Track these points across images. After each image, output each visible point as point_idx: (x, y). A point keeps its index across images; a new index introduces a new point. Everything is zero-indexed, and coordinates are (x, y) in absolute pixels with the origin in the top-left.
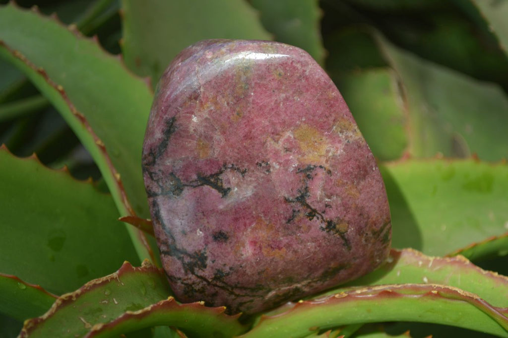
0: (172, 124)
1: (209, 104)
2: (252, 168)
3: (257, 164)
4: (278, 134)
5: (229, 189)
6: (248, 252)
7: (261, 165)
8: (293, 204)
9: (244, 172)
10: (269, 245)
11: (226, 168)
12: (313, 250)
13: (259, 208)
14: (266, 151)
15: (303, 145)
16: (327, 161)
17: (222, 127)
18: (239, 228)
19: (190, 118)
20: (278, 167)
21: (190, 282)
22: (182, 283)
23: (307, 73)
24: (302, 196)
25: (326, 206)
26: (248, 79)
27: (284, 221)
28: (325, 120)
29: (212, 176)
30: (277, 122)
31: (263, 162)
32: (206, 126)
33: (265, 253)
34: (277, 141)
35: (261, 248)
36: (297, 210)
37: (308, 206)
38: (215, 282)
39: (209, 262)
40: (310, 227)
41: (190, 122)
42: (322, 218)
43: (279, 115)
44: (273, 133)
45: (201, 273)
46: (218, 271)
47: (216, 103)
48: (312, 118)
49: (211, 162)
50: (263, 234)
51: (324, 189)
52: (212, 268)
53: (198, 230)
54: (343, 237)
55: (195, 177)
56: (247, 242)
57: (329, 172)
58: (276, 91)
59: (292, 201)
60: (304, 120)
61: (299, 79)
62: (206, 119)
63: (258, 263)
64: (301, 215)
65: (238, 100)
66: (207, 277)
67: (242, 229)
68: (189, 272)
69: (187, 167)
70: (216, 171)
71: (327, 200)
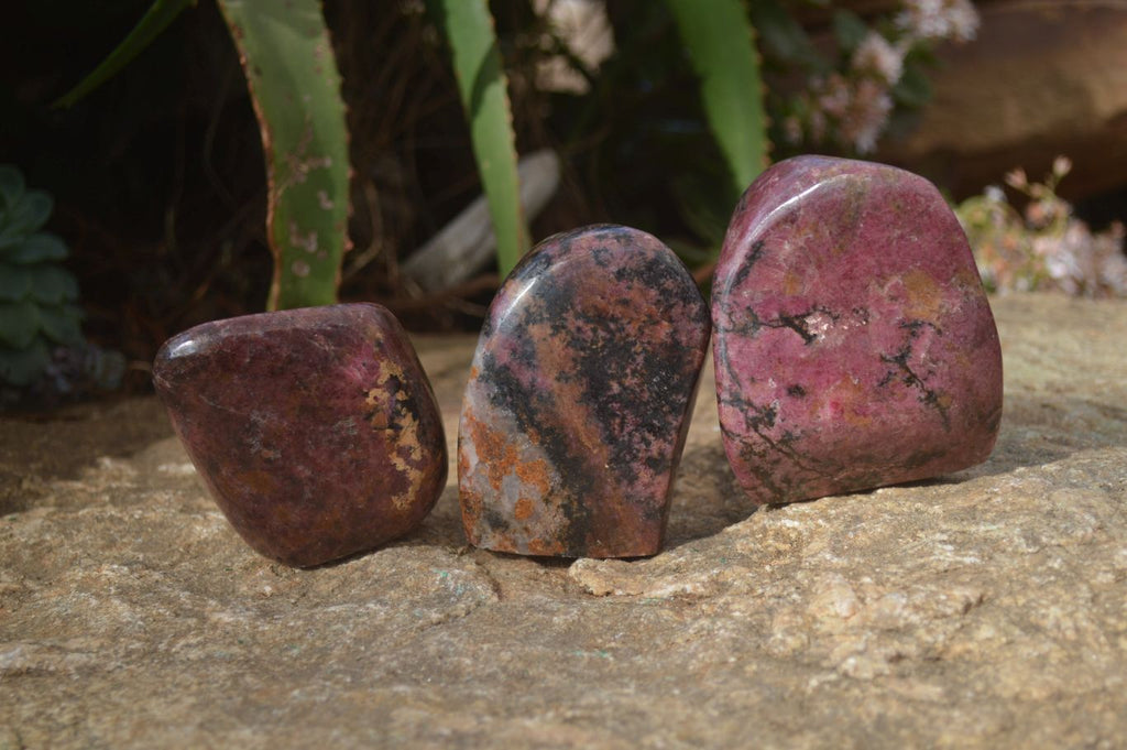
0: (759, 248)
1: (807, 230)
2: (847, 315)
3: (854, 310)
4: (884, 278)
5: (815, 335)
6: (826, 414)
7: (858, 312)
8: (891, 365)
9: (836, 318)
10: (854, 410)
11: (815, 310)
12: (904, 424)
13: (848, 364)
14: (866, 296)
15: (913, 295)
16: (938, 318)
17: (819, 260)
18: (820, 384)
19: (781, 243)
20: (878, 317)
21: (750, 441)
22: (741, 441)
23: (931, 209)
24: (903, 357)
25: (930, 372)
26: (858, 207)
27: (876, 384)
28: (944, 268)
29: (797, 317)
30: (886, 262)
31: (861, 308)
32: (799, 257)
33: (847, 419)
34: (882, 286)
35: (842, 411)
36: (893, 372)
37: (907, 370)
38: (780, 446)
39: (777, 420)
40: (906, 395)
41: (781, 249)
42: (922, 386)
43: (889, 255)
44: (878, 276)
45: (765, 432)
46: (787, 432)
47: (816, 231)
48: (928, 263)
49: (797, 300)
50: (847, 396)
51: (929, 352)
52: (780, 428)
53: (770, 380)
54: (943, 413)
55: (776, 315)
56: (828, 402)
57: (939, 332)
58: (891, 226)
59: (890, 361)
60: (918, 264)
61: (921, 215)
62: (801, 248)
63: (836, 430)
64: (898, 379)
65: (844, 230)
66: (772, 438)
67: (823, 386)
68: (752, 429)
69: (768, 303)
70: (803, 311)
71: (931, 365)
